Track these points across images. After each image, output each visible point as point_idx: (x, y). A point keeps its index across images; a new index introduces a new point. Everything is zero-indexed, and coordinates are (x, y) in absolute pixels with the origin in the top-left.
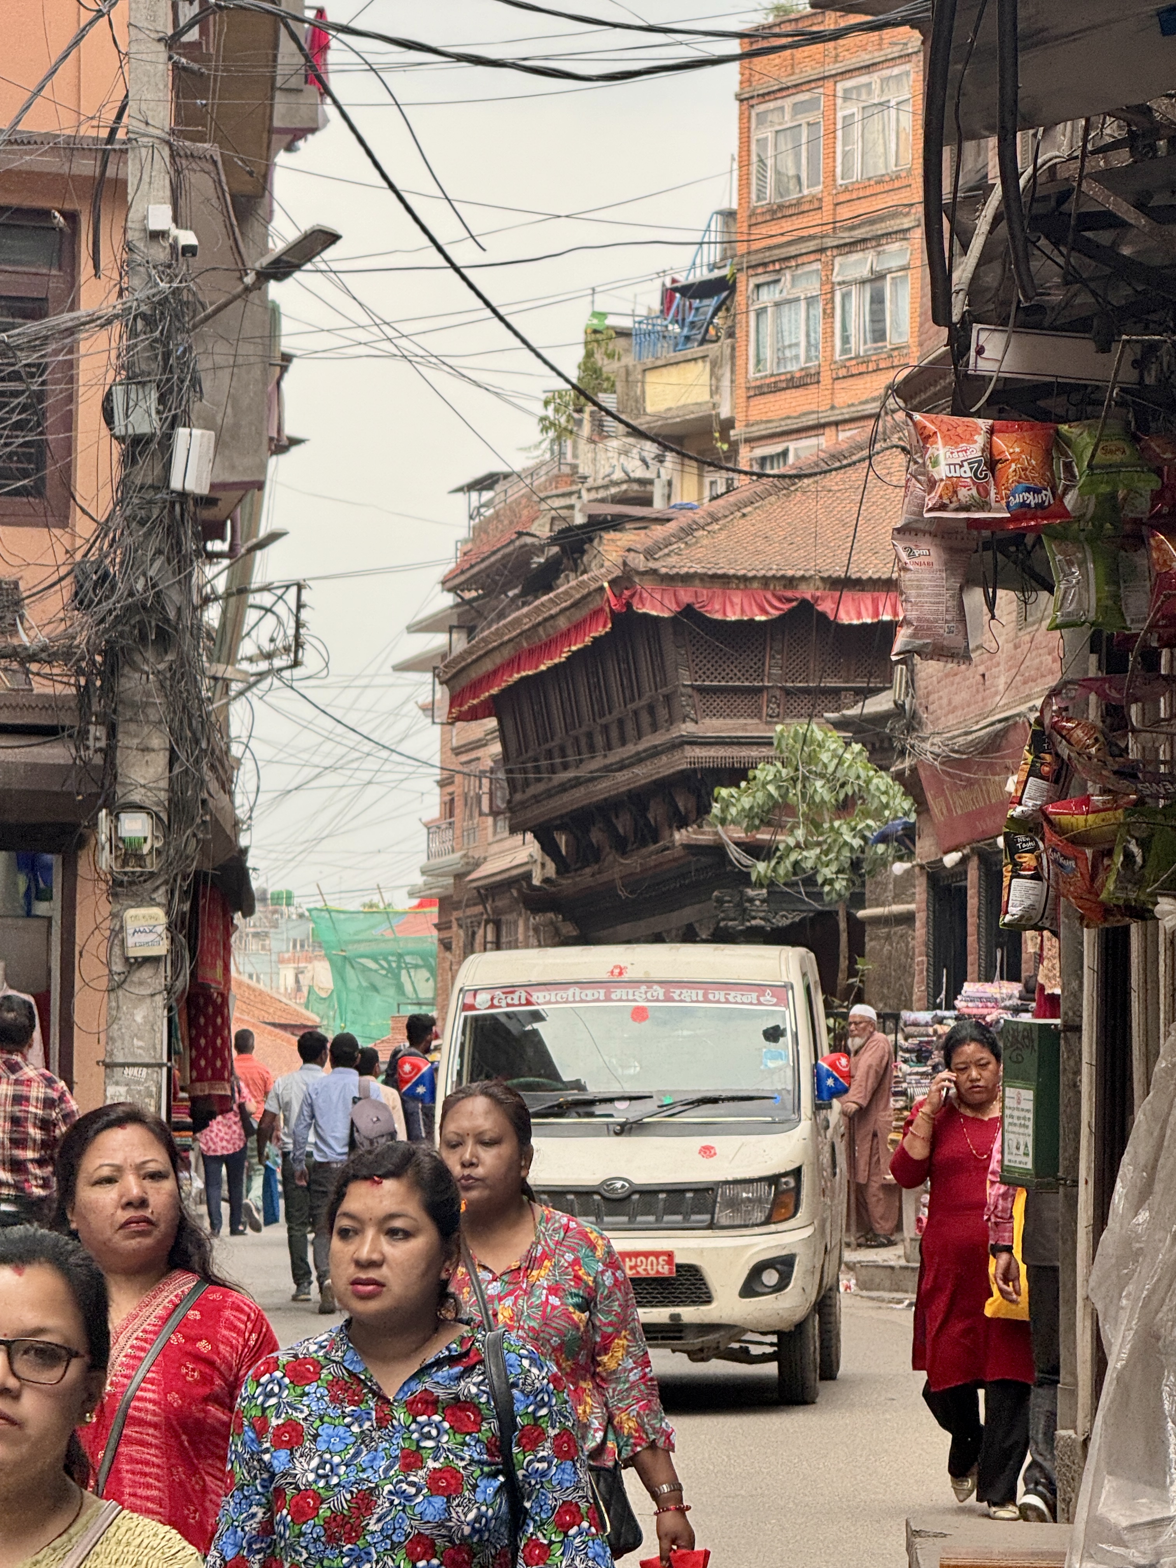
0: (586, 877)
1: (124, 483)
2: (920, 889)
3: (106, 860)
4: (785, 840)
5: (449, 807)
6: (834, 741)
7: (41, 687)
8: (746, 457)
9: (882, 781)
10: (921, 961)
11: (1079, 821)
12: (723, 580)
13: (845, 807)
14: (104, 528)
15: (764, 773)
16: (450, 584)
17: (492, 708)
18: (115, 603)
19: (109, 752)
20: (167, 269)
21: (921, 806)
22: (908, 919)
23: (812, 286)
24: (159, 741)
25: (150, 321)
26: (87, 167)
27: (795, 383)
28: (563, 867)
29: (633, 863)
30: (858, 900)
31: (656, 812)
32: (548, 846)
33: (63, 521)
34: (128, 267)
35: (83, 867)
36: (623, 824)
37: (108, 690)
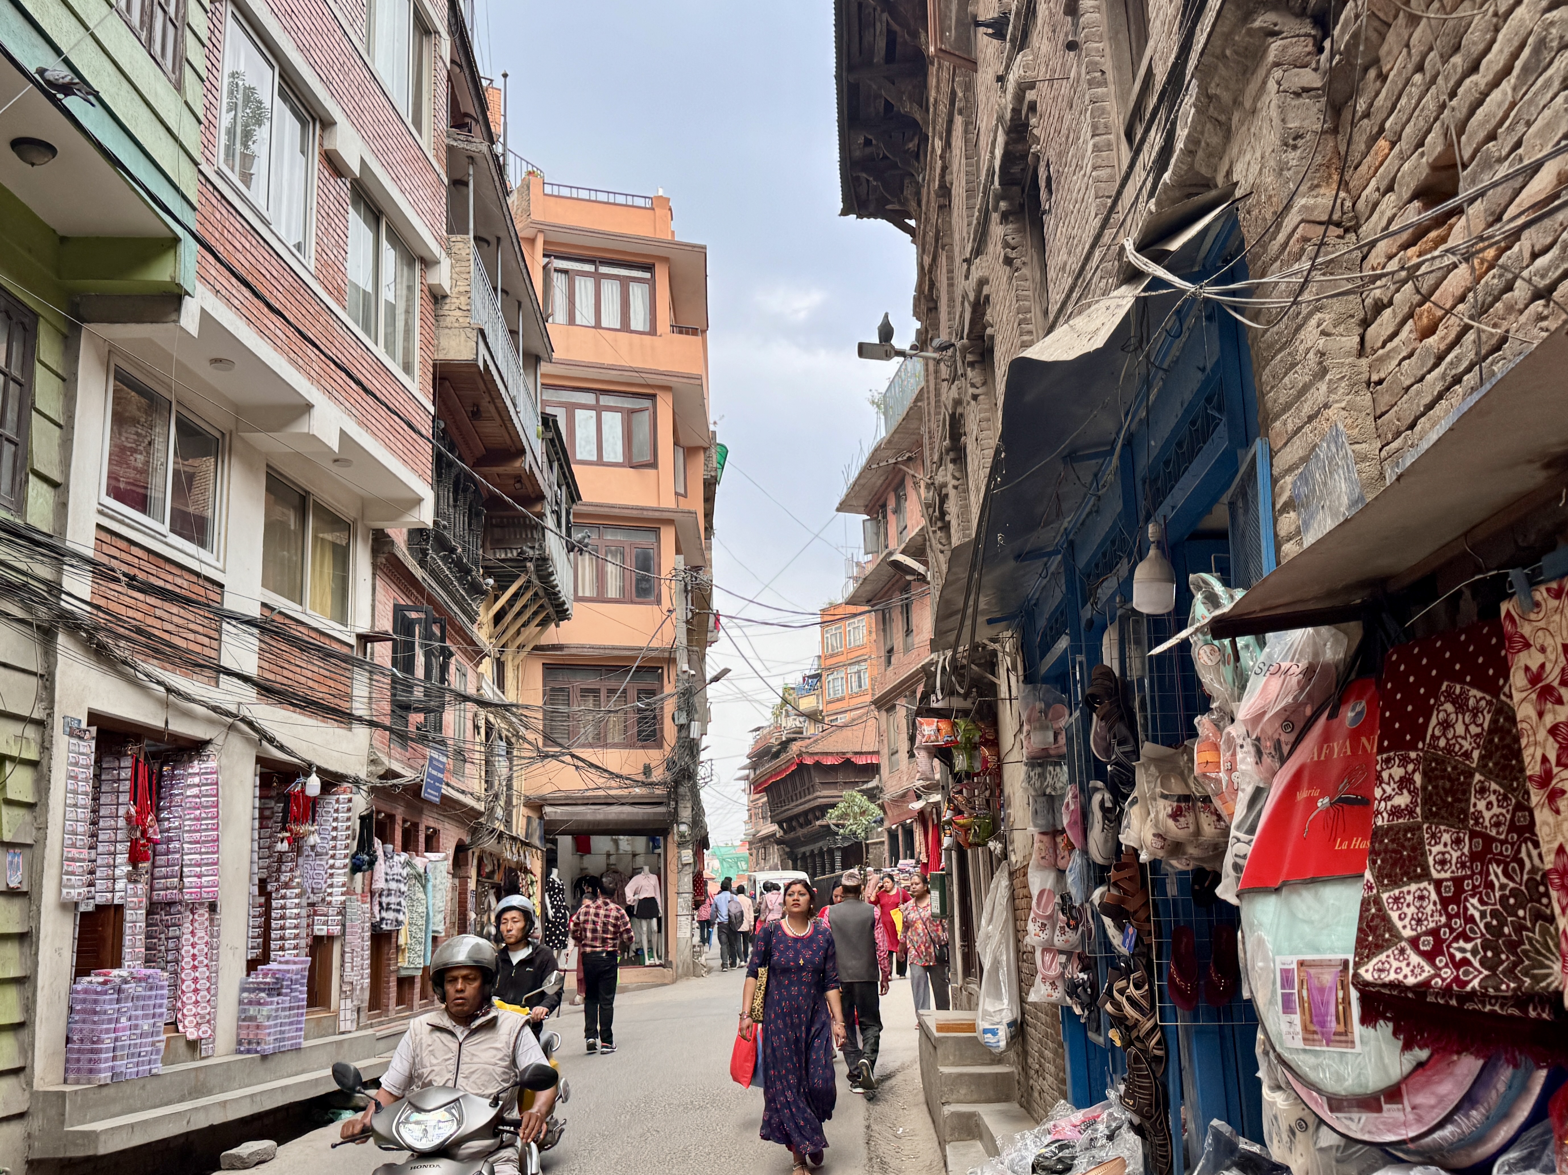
0: (792, 835)
1: (679, 738)
2: (886, 835)
3: (676, 837)
4: (847, 823)
5: (750, 817)
6: (859, 796)
7: (657, 792)
8: (826, 720)
9: (872, 806)
10: (886, 855)
11: (961, 821)
12: (827, 754)
13: (863, 813)
14: (673, 749)
15: (841, 805)
16: (749, 757)
17: (765, 790)
18: (676, 769)
19: (676, 809)
20: (688, 681)
21: (885, 813)
22: (882, 843)
23: (843, 675)
24: (689, 805)
25: (684, 694)
26: (666, 655)
27: (838, 700)
28: (785, 832)
29: (805, 830)
30: (867, 839)
31: (810, 816)
32: (781, 826)
33: (660, 746)
34: (677, 680)
35: (670, 839)
36: (801, 820)
37: (676, 792)
